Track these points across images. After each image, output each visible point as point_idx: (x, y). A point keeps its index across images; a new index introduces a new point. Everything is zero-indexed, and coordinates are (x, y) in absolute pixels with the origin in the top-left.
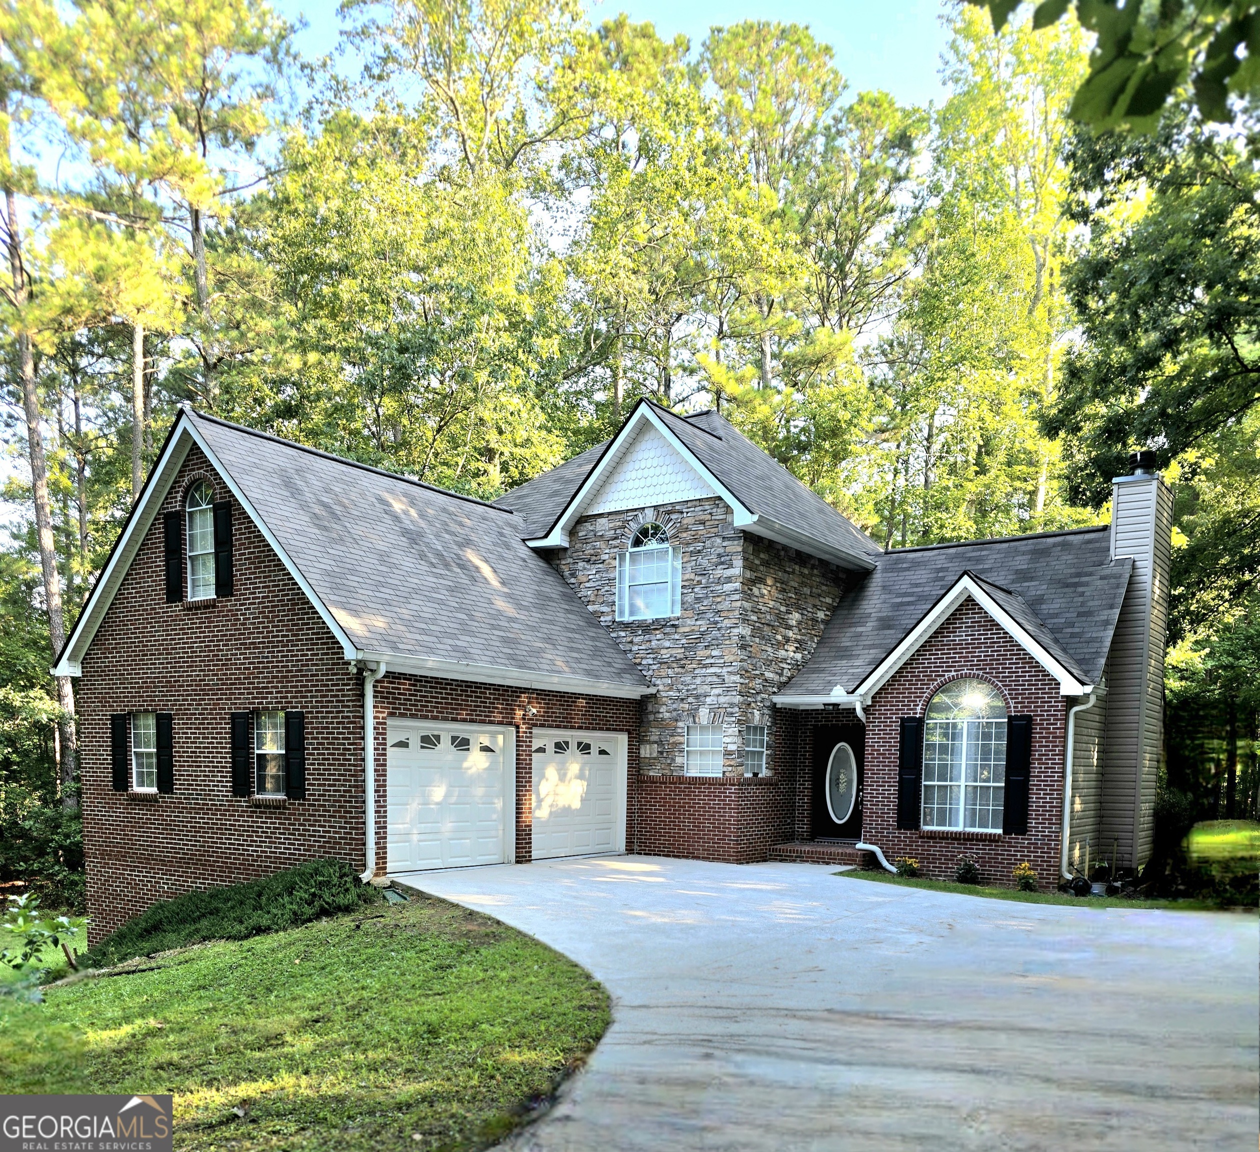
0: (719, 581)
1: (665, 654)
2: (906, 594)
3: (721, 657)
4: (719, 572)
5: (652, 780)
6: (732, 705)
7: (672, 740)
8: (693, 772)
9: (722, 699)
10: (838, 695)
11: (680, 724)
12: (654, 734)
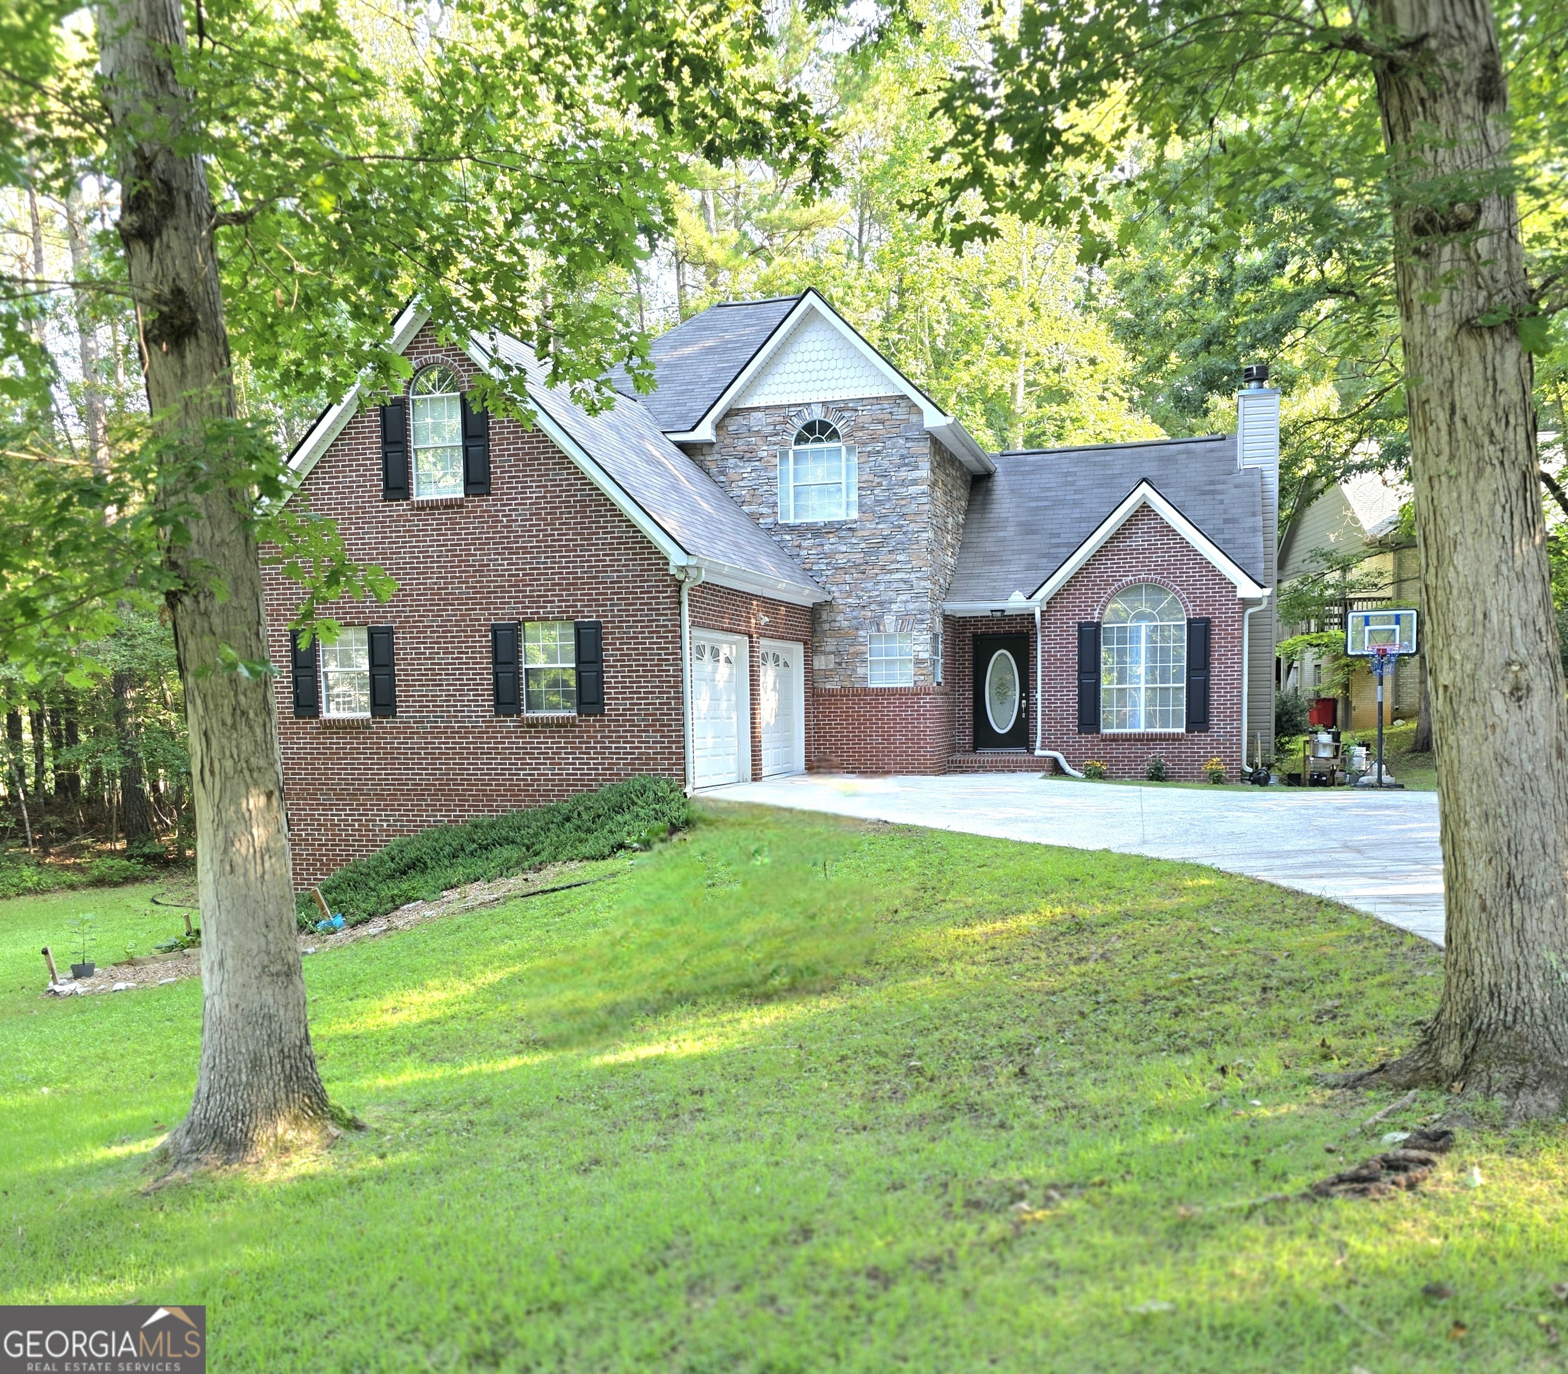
0: (903, 483)
1: (841, 560)
2: (1038, 499)
3: (909, 562)
4: (903, 474)
5: (831, 693)
6: (922, 612)
7: (852, 650)
8: (876, 683)
9: (910, 606)
10: (1016, 602)
11: (861, 633)
12: (830, 644)
